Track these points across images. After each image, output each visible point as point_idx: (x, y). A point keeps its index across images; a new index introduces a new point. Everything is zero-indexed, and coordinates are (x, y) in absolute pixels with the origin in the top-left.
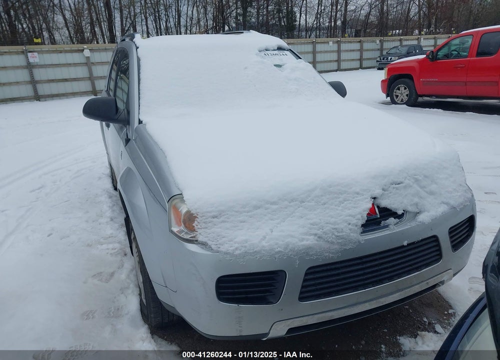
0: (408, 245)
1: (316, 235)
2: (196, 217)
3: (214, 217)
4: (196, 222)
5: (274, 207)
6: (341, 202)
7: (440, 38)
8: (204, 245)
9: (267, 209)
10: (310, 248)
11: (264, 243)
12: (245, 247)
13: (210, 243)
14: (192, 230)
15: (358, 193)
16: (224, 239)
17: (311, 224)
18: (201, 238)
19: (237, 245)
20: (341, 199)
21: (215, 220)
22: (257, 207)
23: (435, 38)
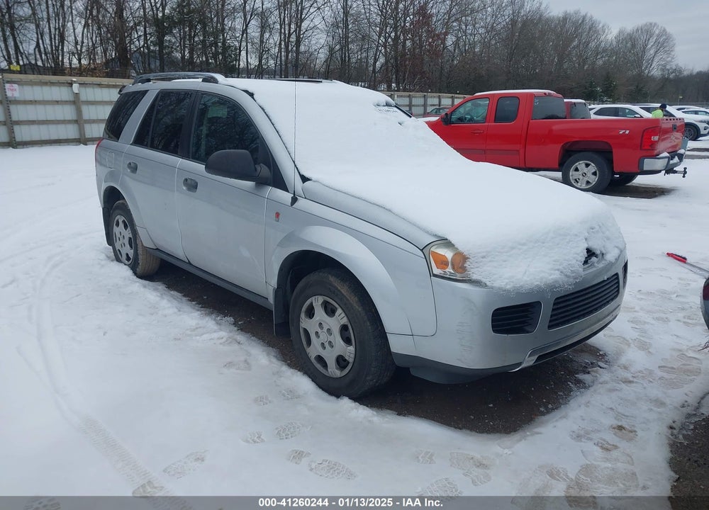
0: (608, 279)
1: (558, 270)
2: (468, 258)
3: (483, 257)
4: (468, 263)
5: (525, 247)
6: (568, 243)
7: (415, 97)
8: (477, 283)
9: (520, 249)
10: (556, 281)
11: (525, 278)
12: (513, 282)
13: (484, 280)
14: (464, 269)
15: (576, 235)
16: (495, 276)
17: (555, 261)
18: (475, 277)
19: (507, 281)
20: (567, 240)
21: (484, 260)
22: (513, 248)
23: (409, 96)
